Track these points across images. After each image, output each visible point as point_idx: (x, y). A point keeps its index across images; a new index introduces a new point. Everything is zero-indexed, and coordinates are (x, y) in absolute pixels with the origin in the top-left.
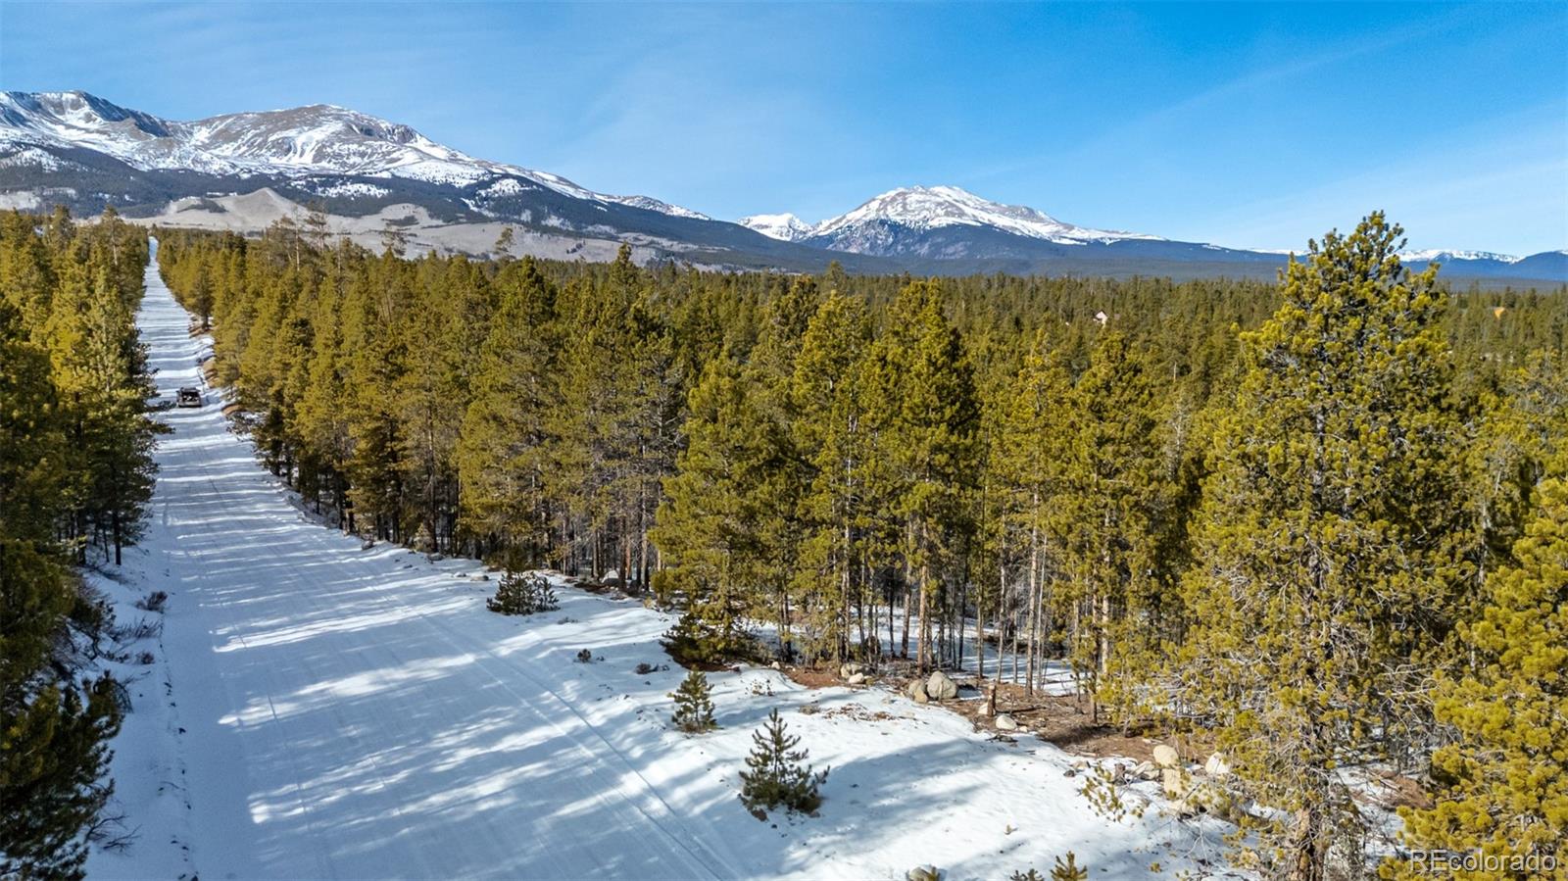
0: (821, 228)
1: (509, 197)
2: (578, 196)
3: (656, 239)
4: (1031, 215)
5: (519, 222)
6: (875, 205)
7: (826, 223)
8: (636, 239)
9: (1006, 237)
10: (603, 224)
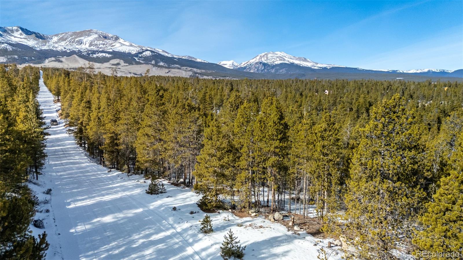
0: (242, 65)
1: (148, 57)
2: (169, 56)
3: (192, 69)
4: (305, 60)
5: (151, 64)
6: (258, 58)
7: (243, 63)
8: (186, 69)
9: (298, 67)
10: (176, 64)
